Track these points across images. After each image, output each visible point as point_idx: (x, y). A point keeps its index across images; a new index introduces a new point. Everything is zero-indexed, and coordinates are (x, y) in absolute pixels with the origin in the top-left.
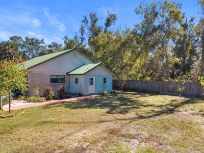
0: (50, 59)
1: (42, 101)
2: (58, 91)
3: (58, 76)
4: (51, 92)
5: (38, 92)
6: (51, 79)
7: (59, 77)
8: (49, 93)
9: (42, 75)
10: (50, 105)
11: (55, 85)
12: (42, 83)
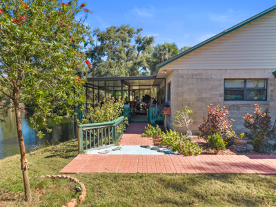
0: (224, 33)
1: (190, 154)
2: (248, 125)
3: (245, 80)
4: (224, 125)
5: (188, 121)
6: (226, 90)
7: (250, 85)
8: (214, 127)
9: (202, 80)
10: (212, 176)
11: (238, 108)
12: (201, 100)
